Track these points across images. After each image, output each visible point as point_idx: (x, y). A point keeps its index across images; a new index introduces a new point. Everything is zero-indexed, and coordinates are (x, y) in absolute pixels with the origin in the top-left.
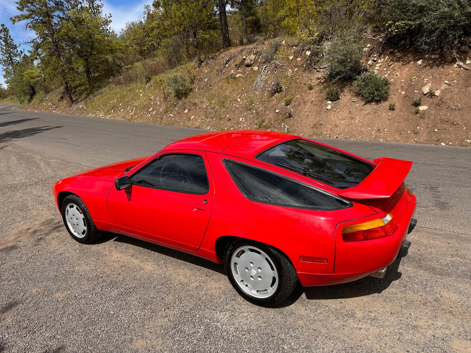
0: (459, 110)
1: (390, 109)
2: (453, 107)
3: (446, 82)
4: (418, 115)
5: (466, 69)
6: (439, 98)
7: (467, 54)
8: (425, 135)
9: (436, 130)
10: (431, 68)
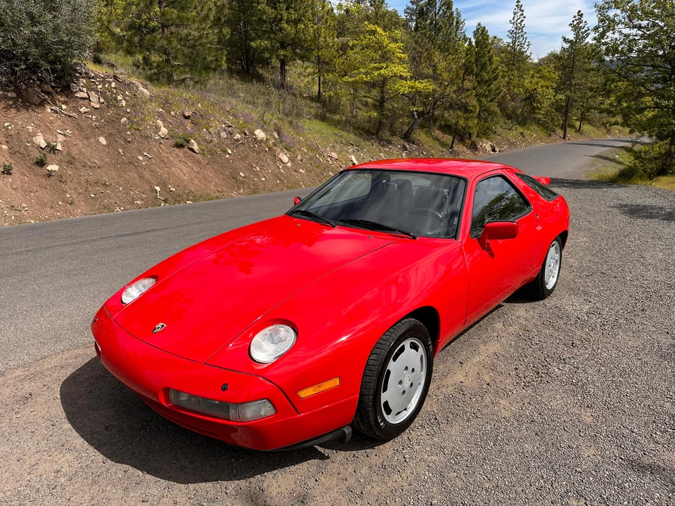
0: (99, 167)
1: (3, 173)
2: (89, 163)
3: (59, 132)
4: (54, 178)
5: (70, 116)
6: (65, 153)
7: (53, 97)
8: (83, 203)
9: (93, 196)
10: (18, 110)
